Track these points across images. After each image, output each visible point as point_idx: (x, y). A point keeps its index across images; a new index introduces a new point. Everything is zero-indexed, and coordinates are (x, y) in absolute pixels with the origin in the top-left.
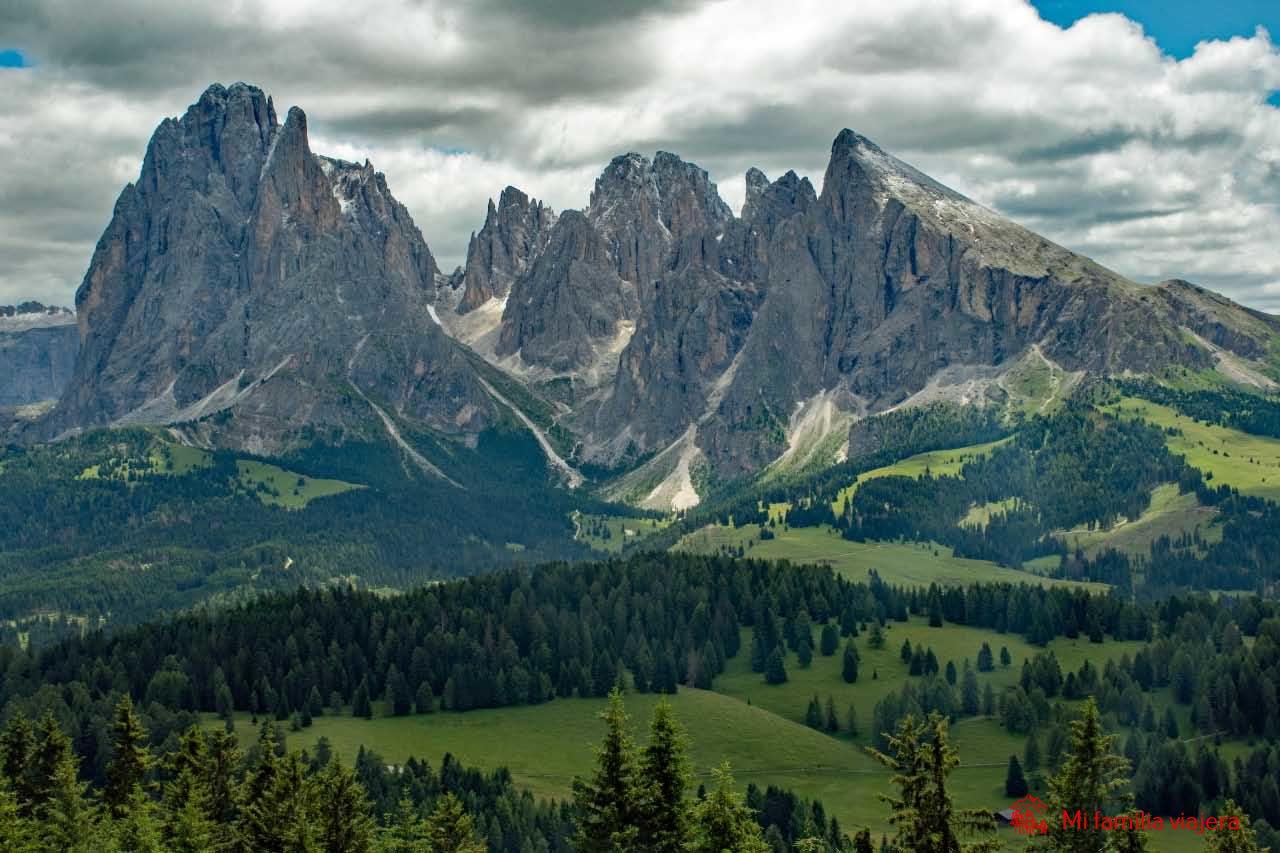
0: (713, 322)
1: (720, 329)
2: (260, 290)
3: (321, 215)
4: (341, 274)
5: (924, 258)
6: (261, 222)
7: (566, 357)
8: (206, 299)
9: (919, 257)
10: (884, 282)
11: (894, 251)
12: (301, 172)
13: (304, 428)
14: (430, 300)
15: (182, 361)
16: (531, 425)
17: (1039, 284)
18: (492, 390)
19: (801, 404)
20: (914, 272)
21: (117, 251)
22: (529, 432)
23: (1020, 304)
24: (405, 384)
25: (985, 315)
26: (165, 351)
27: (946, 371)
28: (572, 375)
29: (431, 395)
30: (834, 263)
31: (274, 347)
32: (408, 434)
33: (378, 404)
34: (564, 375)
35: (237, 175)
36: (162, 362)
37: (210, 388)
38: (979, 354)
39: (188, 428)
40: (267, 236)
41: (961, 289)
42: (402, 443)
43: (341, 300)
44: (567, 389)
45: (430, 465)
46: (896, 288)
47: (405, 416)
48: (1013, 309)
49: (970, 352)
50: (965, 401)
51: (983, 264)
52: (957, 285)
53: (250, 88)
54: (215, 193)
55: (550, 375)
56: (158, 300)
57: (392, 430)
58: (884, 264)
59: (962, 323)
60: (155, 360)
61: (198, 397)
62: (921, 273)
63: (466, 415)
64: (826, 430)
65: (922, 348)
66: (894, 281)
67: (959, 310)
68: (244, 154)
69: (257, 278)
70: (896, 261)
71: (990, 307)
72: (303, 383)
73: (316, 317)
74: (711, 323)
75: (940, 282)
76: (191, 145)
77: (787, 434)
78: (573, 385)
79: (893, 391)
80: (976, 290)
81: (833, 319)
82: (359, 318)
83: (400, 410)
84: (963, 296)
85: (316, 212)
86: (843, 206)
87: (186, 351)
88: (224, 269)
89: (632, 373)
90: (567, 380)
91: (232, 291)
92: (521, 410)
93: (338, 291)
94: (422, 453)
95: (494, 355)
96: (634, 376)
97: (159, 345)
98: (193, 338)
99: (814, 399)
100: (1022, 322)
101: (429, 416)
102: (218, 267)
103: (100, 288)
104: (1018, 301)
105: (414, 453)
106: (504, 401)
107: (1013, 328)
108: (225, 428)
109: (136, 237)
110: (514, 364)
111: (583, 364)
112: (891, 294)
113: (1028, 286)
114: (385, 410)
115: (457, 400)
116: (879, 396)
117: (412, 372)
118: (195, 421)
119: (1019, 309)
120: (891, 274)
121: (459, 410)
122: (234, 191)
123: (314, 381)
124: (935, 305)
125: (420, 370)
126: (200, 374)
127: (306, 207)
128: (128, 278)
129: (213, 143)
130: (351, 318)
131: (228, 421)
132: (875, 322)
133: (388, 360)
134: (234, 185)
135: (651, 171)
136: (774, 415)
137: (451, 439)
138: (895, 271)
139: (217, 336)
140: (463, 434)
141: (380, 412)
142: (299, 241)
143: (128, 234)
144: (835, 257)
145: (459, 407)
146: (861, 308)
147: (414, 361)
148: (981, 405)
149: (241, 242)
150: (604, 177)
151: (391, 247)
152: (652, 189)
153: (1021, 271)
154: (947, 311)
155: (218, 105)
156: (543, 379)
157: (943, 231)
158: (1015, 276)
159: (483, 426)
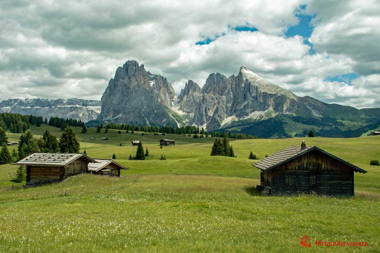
2: (129, 97)
3: (146, 84)
4: (144, 94)
6: (131, 84)
7: (190, 111)
8: (121, 98)
9: (250, 90)
10: (244, 95)
11: (246, 90)
12: (142, 76)
13: (130, 121)
14: (173, 101)
15: (115, 110)
16: (177, 122)
17: (274, 95)
18: (172, 116)
19: (226, 119)
20: (250, 93)
21: (108, 91)
22: (176, 124)
23: (269, 99)
24: (153, 114)
25: (262, 101)
26: (111, 108)
27: (254, 112)
29: (157, 117)
31: (130, 107)
32: (150, 123)
33: (146, 118)
35: (130, 76)
37: (118, 115)
40: (132, 87)
41: (258, 96)
42: (149, 125)
43: (143, 99)
44: (189, 117)
46: (246, 96)
47: (152, 120)
49: (259, 109)
50: (255, 118)
51: (263, 91)
53: (135, 61)
54: (126, 80)
55: (187, 114)
56: (113, 99)
57: (148, 122)
58: (244, 91)
59: (258, 103)
61: (116, 116)
62: (251, 93)
63: (164, 120)
67: (258, 101)
68: (132, 73)
69: (129, 95)
70: (246, 91)
71: (263, 100)
72: (132, 113)
73: (138, 102)
75: (254, 95)
76: (123, 71)
77: (221, 124)
80: (261, 97)
81: (234, 102)
82: (146, 102)
84: (258, 98)
85: (144, 83)
86: (239, 81)
87: (116, 108)
88: (125, 93)
90: (189, 115)
91: (125, 97)
92: (176, 120)
97: (111, 107)
98: (117, 106)
99: (228, 118)
101: (157, 120)
102: (123, 93)
106: (173, 118)
107: (267, 104)
109: (112, 88)
110: (181, 112)
112: (245, 97)
113: (271, 96)
114: (147, 119)
115: (163, 117)
116: (240, 117)
117: (154, 112)
118: (111, 120)
120: (245, 93)
123: (134, 113)
124: (253, 99)
125: (156, 111)
126: (116, 112)
127: (142, 82)
128: (110, 95)
129: (127, 71)
130: (144, 102)
131: (117, 120)
132: (242, 103)
133: (150, 110)
134: (129, 78)
135: (215, 76)
136: (219, 121)
137: (160, 125)
138: (246, 93)
139: (121, 105)
140: (163, 124)
141: (146, 119)
142: (137, 88)
143: (111, 87)
144: (236, 90)
145: (163, 119)
146: (239, 100)
147: (155, 110)
148: (258, 119)
149: (128, 89)
150: (209, 78)
151: (161, 90)
152: (215, 80)
153: (270, 93)
154: (255, 101)
155: (128, 64)
156: (185, 115)
157: (256, 85)
158: (268, 94)
159: (167, 122)
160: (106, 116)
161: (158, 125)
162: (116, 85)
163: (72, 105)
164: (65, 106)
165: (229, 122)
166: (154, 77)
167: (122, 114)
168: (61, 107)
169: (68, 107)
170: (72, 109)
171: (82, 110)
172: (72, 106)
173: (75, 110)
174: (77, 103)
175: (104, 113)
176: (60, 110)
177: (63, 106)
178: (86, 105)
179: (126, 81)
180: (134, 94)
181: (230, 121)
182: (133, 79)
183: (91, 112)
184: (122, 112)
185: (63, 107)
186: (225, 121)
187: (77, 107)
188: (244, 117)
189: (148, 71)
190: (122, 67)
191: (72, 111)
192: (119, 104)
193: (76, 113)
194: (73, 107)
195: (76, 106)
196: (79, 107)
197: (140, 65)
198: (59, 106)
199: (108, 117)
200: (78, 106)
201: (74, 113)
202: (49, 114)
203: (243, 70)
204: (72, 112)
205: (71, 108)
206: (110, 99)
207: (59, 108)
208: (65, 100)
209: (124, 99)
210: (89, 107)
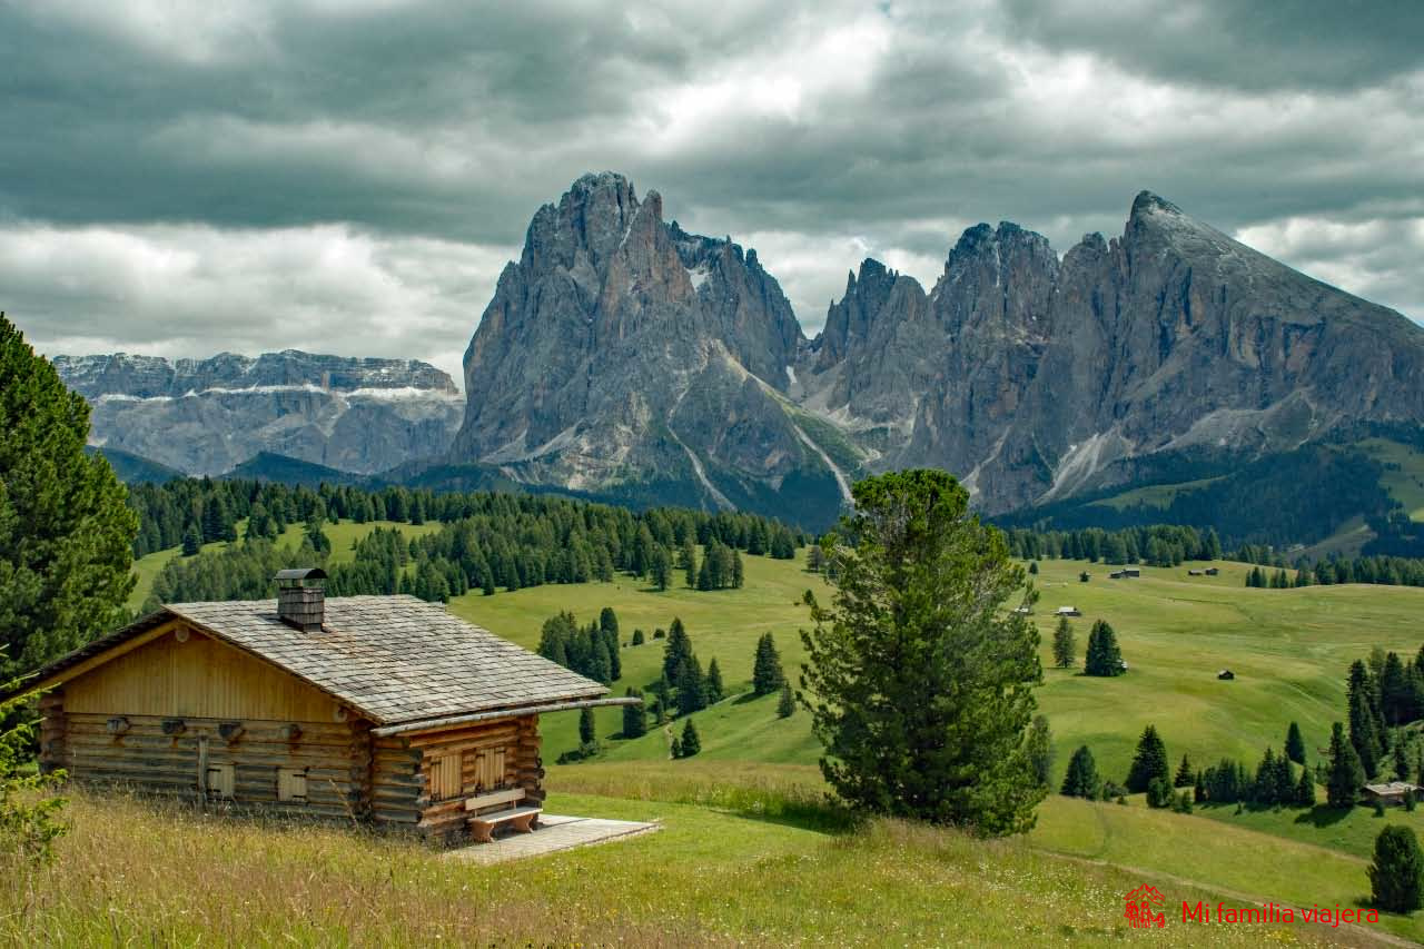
0: (1004, 373)
1: (1011, 380)
2: (603, 349)
3: (670, 285)
4: (671, 334)
5: (1197, 308)
6: (607, 290)
7: (885, 409)
8: (561, 358)
9: (1192, 307)
10: (1159, 332)
11: (1169, 305)
12: (652, 246)
13: (620, 467)
14: (791, 362)
15: (536, 411)
16: (834, 468)
17: (1309, 332)
18: (805, 438)
19: (1074, 448)
20: (1188, 322)
21: (496, 320)
22: (831, 475)
23: (1289, 351)
24: (718, 430)
25: (1254, 362)
26: (520, 404)
27: (1213, 415)
28: (890, 425)
29: (741, 441)
30: (1117, 316)
31: (608, 398)
32: (714, 474)
33: (690, 448)
34: (883, 425)
35: (597, 250)
36: (518, 412)
37: (554, 434)
38: (1246, 399)
39: (520, 467)
40: (612, 303)
41: (1231, 337)
42: (705, 482)
43: (668, 356)
44: (883, 439)
45: (727, 501)
46: (1171, 338)
47: (716, 460)
48: (1281, 354)
49: (1237, 397)
50: (1223, 442)
51: (1255, 311)
52: (1228, 333)
53: (615, 176)
54: (577, 267)
55: (870, 425)
56: (522, 360)
57: (698, 470)
58: (1159, 315)
59: (1231, 369)
60: (514, 410)
61: (543, 442)
62: (1194, 323)
63: (774, 459)
64: (1091, 471)
65: (1190, 394)
66: (1169, 330)
67: (1229, 357)
68: (605, 233)
69: (602, 339)
70: (1169, 311)
71: (1258, 353)
73: (646, 371)
74: (1002, 374)
75: (1209, 331)
76: (563, 226)
77: (1055, 474)
78: (889, 434)
79: (1160, 434)
80: (1245, 339)
81: (1113, 369)
82: (684, 372)
83: (711, 453)
84: (1233, 346)
85: (667, 282)
86: (1130, 263)
87: (540, 403)
88: (577, 332)
89: (925, 420)
90: (884, 430)
91: (583, 351)
92: (828, 455)
93: (667, 348)
94: (721, 491)
95: (826, 409)
96: (928, 423)
97: (517, 397)
98: (546, 392)
99: (1086, 443)
100: (1290, 368)
101: (739, 459)
102: (572, 330)
103: (480, 351)
104: (1286, 347)
105: (713, 490)
106: (814, 447)
107: (1281, 375)
109: (514, 307)
110: (842, 415)
111: (901, 415)
112: (1165, 344)
113: (1298, 333)
114: (697, 453)
115: (765, 445)
116: (1146, 440)
117: (725, 419)
118: (529, 461)
119: (1288, 356)
120: (1166, 324)
121: (768, 454)
122: (594, 264)
124: (1205, 352)
125: (732, 418)
126: (545, 422)
127: (657, 277)
128: (507, 343)
129: (581, 224)
130: (676, 372)
131: (557, 460)
132: (1149, 370)
133: (705, 409)
134: (594, 259)
135: (995, 240)
136: (1043, 458)
137: (756, 480)
138: (1170, 321)
139: (564, 389)
140: (769, 476)
141: (692, 455)
142: (638, 306)
143: (507, 305)
144: (1118, 310)
145: (768, 452)
146: (1138, 357)
147: (728, 411)
148: (1236, 446)
149: (596, 308)
150: (957, 247)
151: (741, 312)
152: (994, 256)
153: (1292, 319)
154: (1217, 358)
155: (587, 192)
156: (863, 429)
157: (1218, 283)
158: (1284, 324)
159: (788, 469)
160: (497, 442)
161: (748, 479)
162: (533, 291)
163: (285, 383)
164: (252, 389)
165: (1089, 463)
166: (701, 251)
167: (573, 429)
168: (232, 396)
169: (265, 395)
170: (283, 405)
171: (333, 406)
172: (287, 388)
173: (297, 410)
174: (306, 376)
176: (229, 407)
177: (240, 390)
178: (351, 385)
179: (580, 273)
180: (626, 335)
181: (1095, 457)
182: (617, 269)
183: (375, 414)
184: (571, 424)
185: (238, 395)
186: (1072, 457)
187: (307, 396)
188: (1169, 440)
189: (675, 223)
190: (557, 206)
191: (285, 411)
192: (554, 385)
193: (305, 423)
194: (289, 394)
195: (301, 388)
196: (317, 394)
197: (641, 195)
198: (223, 391)
199: (506, 446)
200: (311, 388)
201: (293, 421)
202: (177, 428)
203: (1150, 213)
204: (285, 417)
205: (278, 396)
206: (508, 362)
207: (222, 399)
208: (247, 362)
209: (579, 361)
210: (367, 391)
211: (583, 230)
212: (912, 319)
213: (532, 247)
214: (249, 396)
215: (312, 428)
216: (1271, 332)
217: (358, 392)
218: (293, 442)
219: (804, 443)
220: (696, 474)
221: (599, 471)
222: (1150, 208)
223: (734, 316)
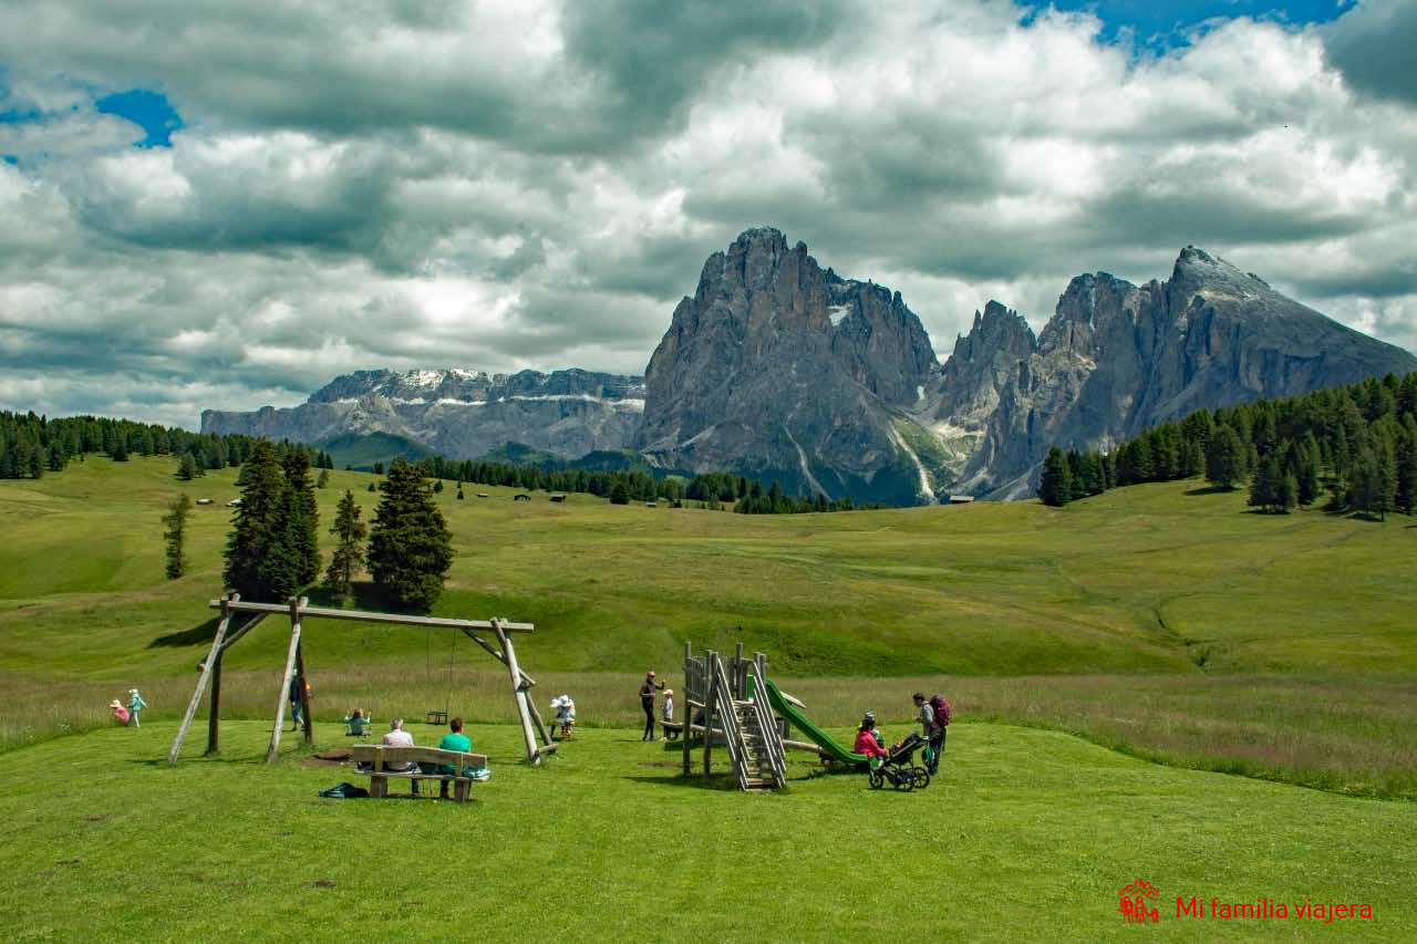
2: (745, 365)
3: (811, 317)
4: (797, 354)
5: (1215, 341)
6: (751, 318)
8: (713, 372)
9: (1212, 341)
10: (1184, 361)
11: (1193, 340)
13: (739, 458)
14: (922, 383)
15: (689, 414)
16: (920, 467)
17: (1308, 363)
18: (901, 440)
20: (1208, 354)
21: (670, 342)
22: (915, 470)
23: (1290, 378)
24: (825, 432)
25: (1258, 387)
26: (678, 407)
29: (844, 440)
30: (1154, 346)
31: (743, 404)
32: (816, 468)
33: (801, 445)
35: (751, 288)
36: (676, 413)
37: (698, 431)
39: (661, 455)
40: (754, 329)
41: (1241, 366)
42: (806, 472)
43: (794, 372)
45: (820, 488)
46: (1193, 365)
47: (821, 457)
48: (1281, 383)
51: (1262, 344)
52: (1239, 362)
53: (772, 230)
54: (735, 301)
55: (963, 433)
56: (684, 372)
57: (803, 463)
58: (1185, 346)
59: (1239, 393)
60: (673, 412)
61: (690, 438)
62: (1212, 354)
63: (870, 457)
66: (1193, 360)
67: (1239, 383)
68: (759, 274)
69: (745, 357)
70: (1193, 344)
71: (1262, 380)
72: (747, 428)
73: (772, 383)
75: (1224, 361)
76: (729, 269)
80: (1252, 368)
81: (1146, 389)
82: (804, 385)
83: (818, 450)
84: (1242, 373)
85: (807, 314)
87: (692, 407)
88: (728, 352)
92: (917, 456)
93: (794, 366)
94: (818, 480)
97: (676, 402)
98: (699, 398)
101: (841, 456)
102: (723, 350)
103: (657, 365)
104: (1286, 376)
105: (811, 479)
106: (907, 448)
108: (687, 457)
109: (686, 332)
110: (943, 426)
112: (1188, 371)
113: (1298, 363)
114: (805, 450)
115: (864, 445)
117: (832, 423)
119: (1287, 382)
120: (1190, 355)
121: (864, 453)
122: (747, 298)
123: (755, 426)
124: (1219, 378)
126: (695, 422)
127: (798, 309)
128: (676, 360)
129: (742, 266)
130: (798, 385)
131: (691, 452)
132: (1174, 393)
133: (817, 414)
134: (749, 295)
135: (1093, 286)
137: (853, 473)
138: (1193, 351)
139: (712, 396)
140: (865, 470)
141: (801, 451)
142: (775, 332)
143: (681, 330)
144: (1156, 342)
146: (1166, 381)
147: (835, 416)
149: (742, 335)
150: (1067, 292)
151: (873, 341)
152: (1090, 301)
153: (1294, 351)
154: (1229, 383)
155: (749, 242)
156: (957, 436)
157: (1235, 320)
158: (1286, 356)
159: (881, 465)
160: (658, 436)
161: (845, 471)
162: (701, 319)
163: (568, 393)
164: (544, 397)
166: (850, 291)
167: (713, 428)
168: (530, 402)
169: (553, 402)
170: (565, 410)
171: (603, 412)
172: (568, 397)
174: (584, 389)
175: (650, 424)
176: (526, 411)
177: (536, 398)
178: (619, 395)
179: (735, 306)
180: (761, 355)
182: (760, 300)
183: (632, 419)
184: (712, 423)
185: (534, 401)
187: (584, 403)
189: (830, 269)
190: (726, 253)
191: (567, 415)
192: (707, 391)
193: (579, 424)
194: (570, 402)
195: (578, 397)
196: (593, 402)
197: (791, 244)
198: (523, 398)
199: (661, 440)
200: (587, 397)
201: (571, 422)
202: (485, 425)
203: (1190, 263)
204: (566, 419)
205: (562, 404)
206: (674, 374)
207: (522, 404)
208: (543, 377)
209: (727, 375)
210: (629, 401)
211: (744, 270)
212: (1009, 348)
213: (704, 285)
214: (540, 403)
215: (585, 429)
216: (1274, 363)
217: (623, 402)
218: (570, 439)
219: (899, 445)
220: (800, 466)
221: (724, 460)
222: (1190, 259)
223: (867, 344)
